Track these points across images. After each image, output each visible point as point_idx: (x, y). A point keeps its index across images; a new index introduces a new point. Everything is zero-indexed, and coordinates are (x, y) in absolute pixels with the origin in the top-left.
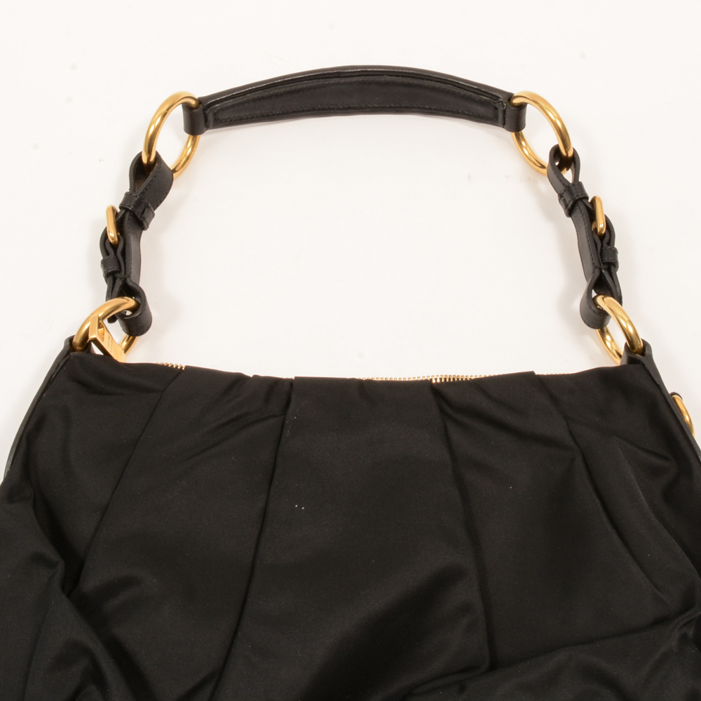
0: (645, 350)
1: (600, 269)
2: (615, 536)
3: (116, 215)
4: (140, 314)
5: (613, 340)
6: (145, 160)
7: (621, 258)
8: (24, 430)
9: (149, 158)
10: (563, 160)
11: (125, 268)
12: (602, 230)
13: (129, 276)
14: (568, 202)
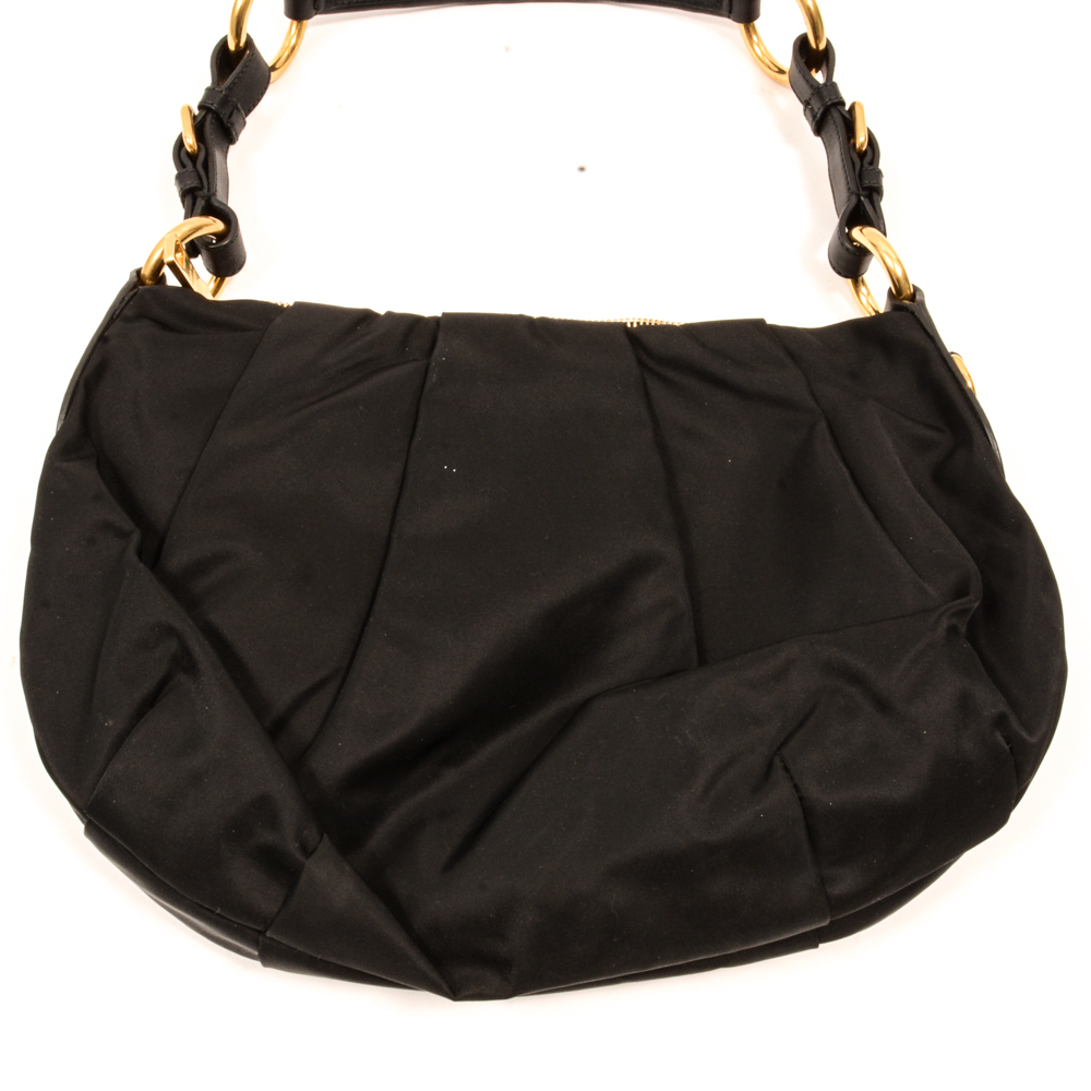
0: (915, 295)
1: (858, 196)
2: (866, 511)
3: (194, 117)
4: (231, 242)
5: (869, 294)
6: (232, 46)
7: (887, 184)
8: (81, 375)
9: (237, 45)
10: (812, 55)
11: (209, 183)
12: (862, 145)
13: (214, 194)
14: (816, 110)
